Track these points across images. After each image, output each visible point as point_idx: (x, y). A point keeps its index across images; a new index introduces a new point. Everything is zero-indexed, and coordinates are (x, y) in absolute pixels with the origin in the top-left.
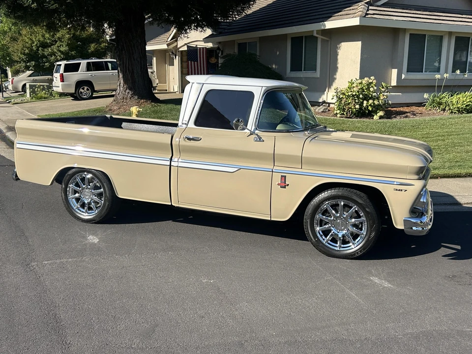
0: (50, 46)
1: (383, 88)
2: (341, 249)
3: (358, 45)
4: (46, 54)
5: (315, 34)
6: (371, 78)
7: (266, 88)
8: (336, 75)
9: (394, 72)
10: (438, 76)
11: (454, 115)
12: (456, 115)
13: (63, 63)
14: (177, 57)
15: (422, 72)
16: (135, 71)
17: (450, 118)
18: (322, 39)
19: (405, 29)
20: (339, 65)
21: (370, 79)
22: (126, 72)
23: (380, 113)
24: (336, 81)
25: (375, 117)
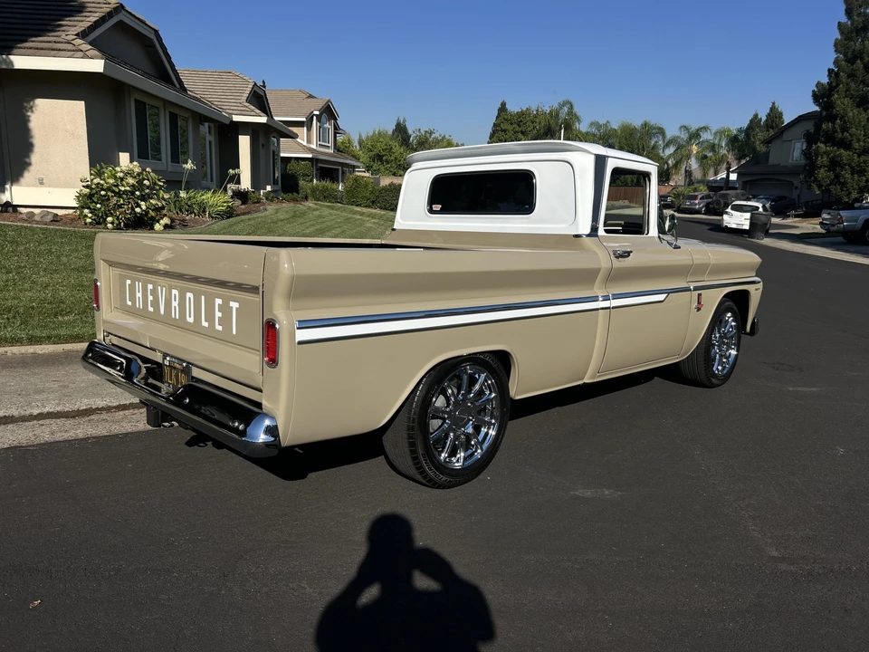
3: (77, 107)
9: (124, 158)
15: (149, 159)
20: (35, 140)
23: (166, 221)
24: (31, 168)
25: (157, 227)
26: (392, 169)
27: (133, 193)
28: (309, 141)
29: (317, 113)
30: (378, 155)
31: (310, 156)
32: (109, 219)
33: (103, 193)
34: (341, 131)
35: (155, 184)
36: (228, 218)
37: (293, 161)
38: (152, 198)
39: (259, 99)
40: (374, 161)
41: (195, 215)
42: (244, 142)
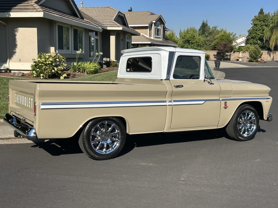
3: (35, 30)
9: (52, 49)
15: (63, 49)
20: (18, 43)
23: (65, 75)
24: (16, 54)
25: (62, 78)
26: (194, 47)
27: (52, 64)
28: (150, 35)
29: (154, 22)
30: (187, 40)
31: (150, 43)
32: (42, 75)
33: (40, 64)
34: (167, 30)
35: (61, 60)
36: (95, 73)
37: (140, 46)
38: (60, 66)
39: (121, 19)
40: (185, 43)
41: (81, 73)
42: (113, 39)
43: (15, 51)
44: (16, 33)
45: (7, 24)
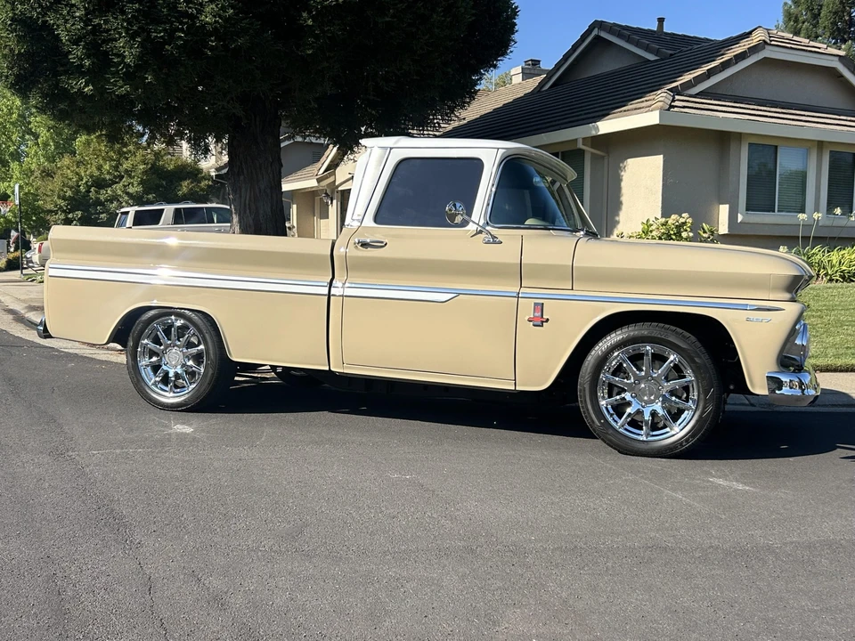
0: (110, 186)
1: (705, 232)
2: (650, 439)
3: (657, 161)
4: (102, 198)
5: (580, 145)
6: (683, 215)
7: (504, 150)
8: (618, 215)
9: (724, 210)
10: (802, 216)
11: (834, 284)
12: (839, 284)
13: (132, 210)
14: (335, 202)
15: (774, 211)
16: (261, 212)
17: (830, 288)
18: (592, 154)
19: (740, 134)
20: (624, 199)
21: (681, 217)
22: (245, 212)
43: (617, 219)
44: (623, 173)
45: (608, 153)
